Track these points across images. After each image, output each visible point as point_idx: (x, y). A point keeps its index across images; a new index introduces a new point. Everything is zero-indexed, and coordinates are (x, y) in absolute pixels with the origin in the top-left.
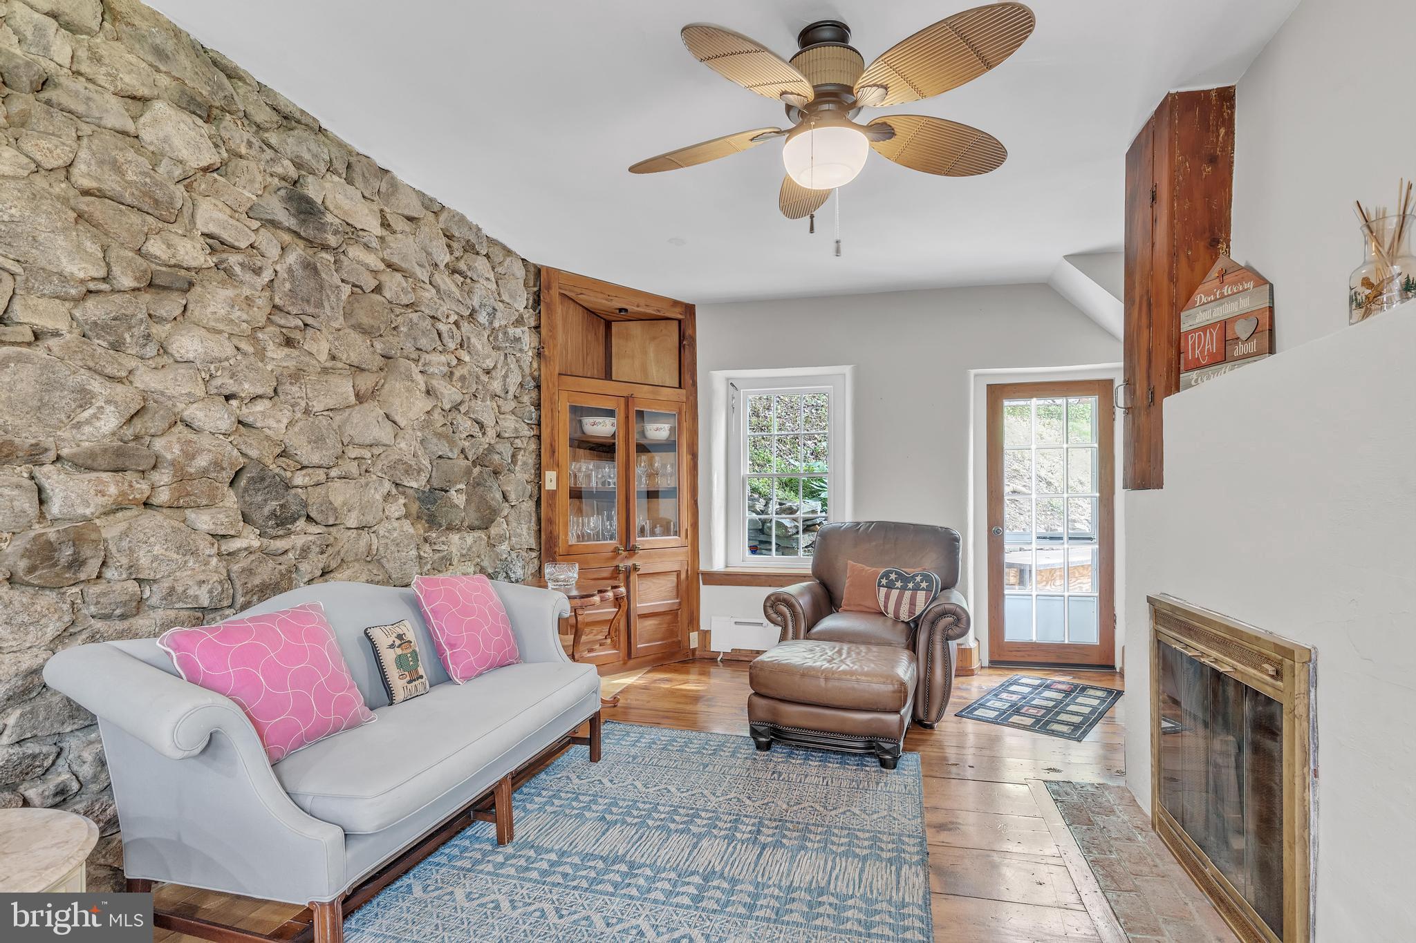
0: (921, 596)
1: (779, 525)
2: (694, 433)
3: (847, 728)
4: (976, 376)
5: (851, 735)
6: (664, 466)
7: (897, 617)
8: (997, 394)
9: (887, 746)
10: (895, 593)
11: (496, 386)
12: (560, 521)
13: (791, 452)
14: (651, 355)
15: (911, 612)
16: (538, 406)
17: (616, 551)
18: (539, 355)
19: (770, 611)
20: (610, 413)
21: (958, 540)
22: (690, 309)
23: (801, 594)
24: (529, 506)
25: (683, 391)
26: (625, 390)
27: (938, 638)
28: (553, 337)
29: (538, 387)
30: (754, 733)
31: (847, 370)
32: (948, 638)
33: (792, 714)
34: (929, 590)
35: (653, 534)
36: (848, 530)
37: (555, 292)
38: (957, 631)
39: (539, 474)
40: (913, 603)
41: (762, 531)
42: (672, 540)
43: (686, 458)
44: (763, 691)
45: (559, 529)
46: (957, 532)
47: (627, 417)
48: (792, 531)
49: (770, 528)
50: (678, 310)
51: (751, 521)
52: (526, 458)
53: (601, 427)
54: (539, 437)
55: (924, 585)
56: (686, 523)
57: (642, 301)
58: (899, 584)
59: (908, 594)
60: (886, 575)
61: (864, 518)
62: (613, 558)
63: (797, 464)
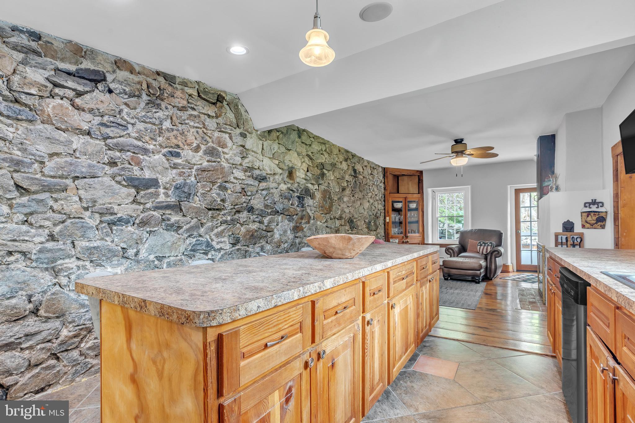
0: (489, 247)
1: (448, 231)
2: (423, 205)
3: (467, 274)
4: (511, 187)
5: (469, 276)
6: (414, 215)
7: (482, 253)
8: (518, 192)
9: (477, 278)
10: (482, 247)
11: (378, 198)
12: (389, 229)
13: (451, 208)
14: (410, 185)
15: (486, 252)
16: (384, 201)
17: (403, 237)
18: (385, 189)
19: (447, 251)
20: (401, 202)
21: (502, 234)
22: (421, 172)
23: (456, 247)
24: (383, 226)
25: (420, 195)
26: (405, 196)
27: (493, 257)
28: (388, 184)
29: (385, 197)
30: (444, 276)
31: (469, 186)
32: (496, 257)
33: (454, 271)
34: (491, 246)
35: (411, 233)
36: (469, 231)
37: (388, 173)
38: (498, 255)
39: (385, 218)
40: (487, 249)
41: (442, 233)
42: (417, 234)
43: (421, 213)
44: (446, 266)
45: (389, 231)
46: (502, 232)
47: (405, 203)
48: (452, 233)
49: (445, 232)
50: (418, 173)
51: (439, 230)
52: (383, 214)
53: (398, 206)
54: (385, 209)
55: (490, 245)
56: (421, 230)
57: (409, 172)
58: (483, 245)
59: (486, 247)
60: (480, 243)
61: (474, 228)
62: (402, 239)
63: (454, 212)
